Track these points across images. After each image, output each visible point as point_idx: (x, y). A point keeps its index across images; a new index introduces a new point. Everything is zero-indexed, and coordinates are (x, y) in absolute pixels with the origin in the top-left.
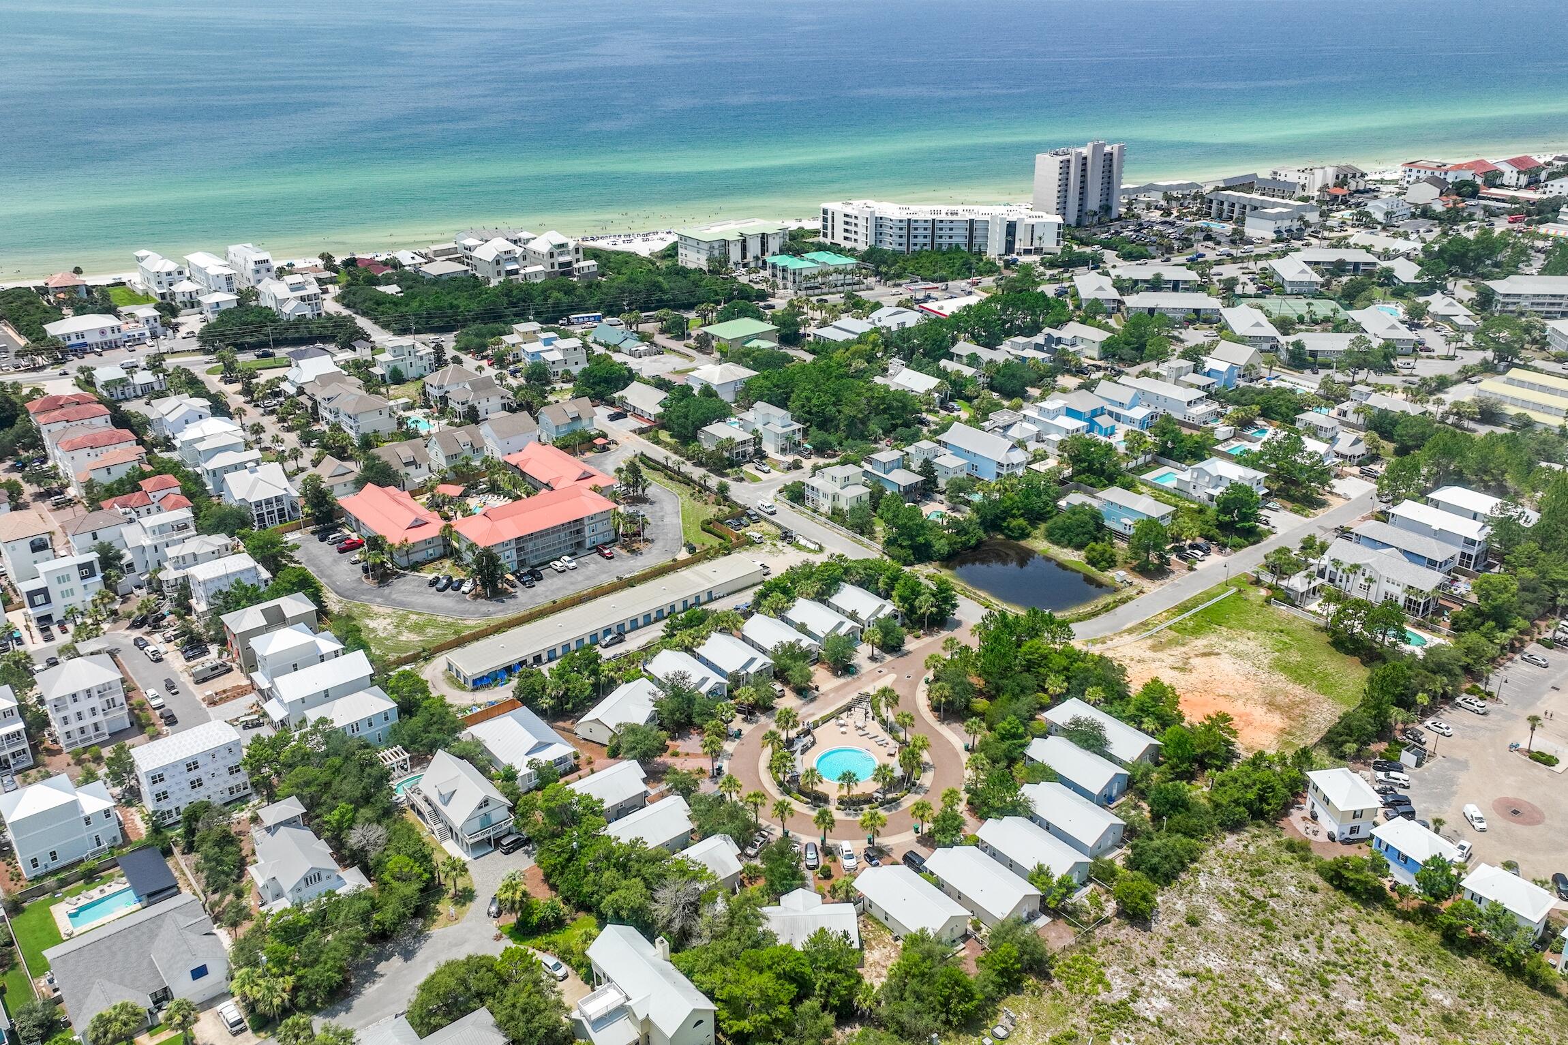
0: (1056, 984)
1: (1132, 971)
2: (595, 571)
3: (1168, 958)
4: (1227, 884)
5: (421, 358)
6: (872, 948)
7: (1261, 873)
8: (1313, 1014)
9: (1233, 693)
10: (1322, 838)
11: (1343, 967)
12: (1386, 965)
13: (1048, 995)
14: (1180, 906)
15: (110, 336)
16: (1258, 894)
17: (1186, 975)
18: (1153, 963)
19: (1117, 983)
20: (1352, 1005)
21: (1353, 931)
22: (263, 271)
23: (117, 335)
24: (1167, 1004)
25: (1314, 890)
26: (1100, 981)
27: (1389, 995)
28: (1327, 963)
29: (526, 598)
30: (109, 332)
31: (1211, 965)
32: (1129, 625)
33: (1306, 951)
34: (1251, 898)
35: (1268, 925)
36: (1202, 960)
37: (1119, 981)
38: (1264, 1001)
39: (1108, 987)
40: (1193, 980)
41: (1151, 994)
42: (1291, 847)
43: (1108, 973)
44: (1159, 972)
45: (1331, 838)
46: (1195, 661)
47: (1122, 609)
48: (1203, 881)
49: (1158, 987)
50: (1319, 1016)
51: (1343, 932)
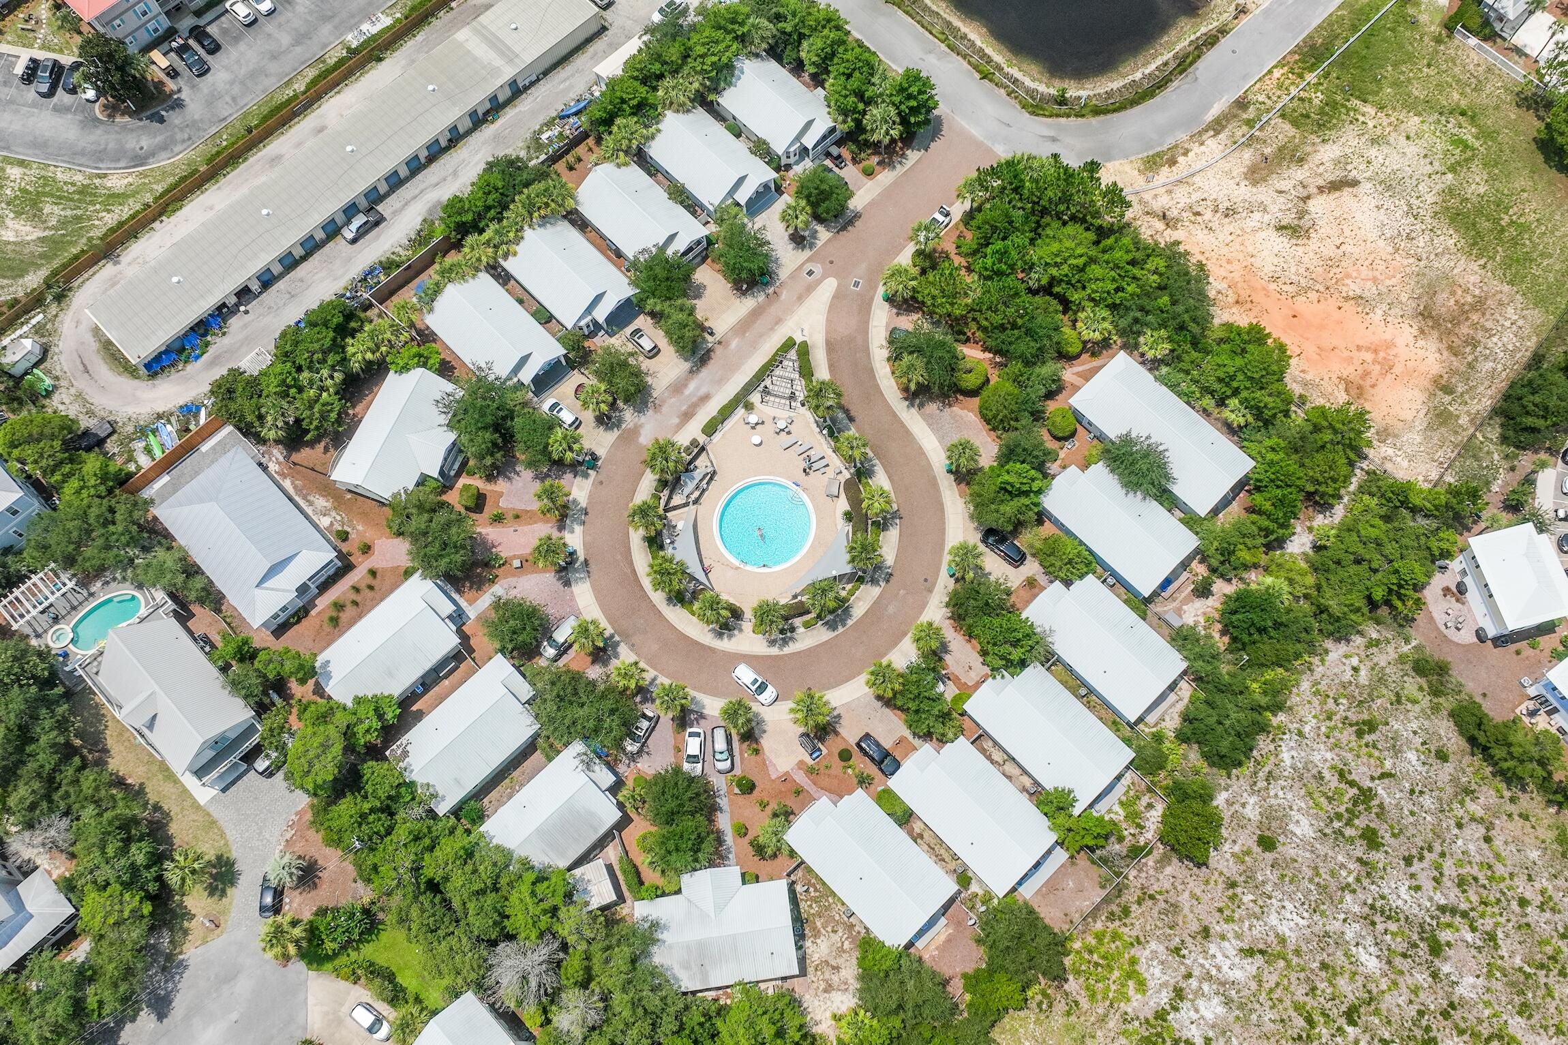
0: (1072, 985)
1: (1177, 951)
3: (1229, 920)
4: (1323, 757)
6: (817, 935)
7: (1371, 726)
8: (1412, 1011)
9: (1370, 291)
10: (1467, 637)
11: (1464, 915)
12: (1523, 902)
13: (1060, 1007)
14: (1252, 811)
16: (1361, 772)
17: (1249, 952)
18: (1206, 932)
19: (1155, 974)
20: (1468, 987)
21: (1487, 840)
24: (1221, 1010)
25: (1442, 756)
26: (1130, 975)
27: (1518, 961)
28: (1442, 909)
31: (1284, 929)
32: (1211, 115)
33: (1418, 888)
34: (1352, 784)
35: (1371, 839)
36: (1273, 919)
37: (1157, 971)
38: (1349, 990)
39: (1142, 985)
40: (1259, 960)
41: (1199, 993)
42: (1422, 667)
43: (1143, 954)
44: (1213, 948)
45: (1480, 635)
46: (1318, 205)
47: (1211, 58)
48: (1288, 755)
49: (1209, 977)
50: (1421, 1013)
51: (1469, 841)
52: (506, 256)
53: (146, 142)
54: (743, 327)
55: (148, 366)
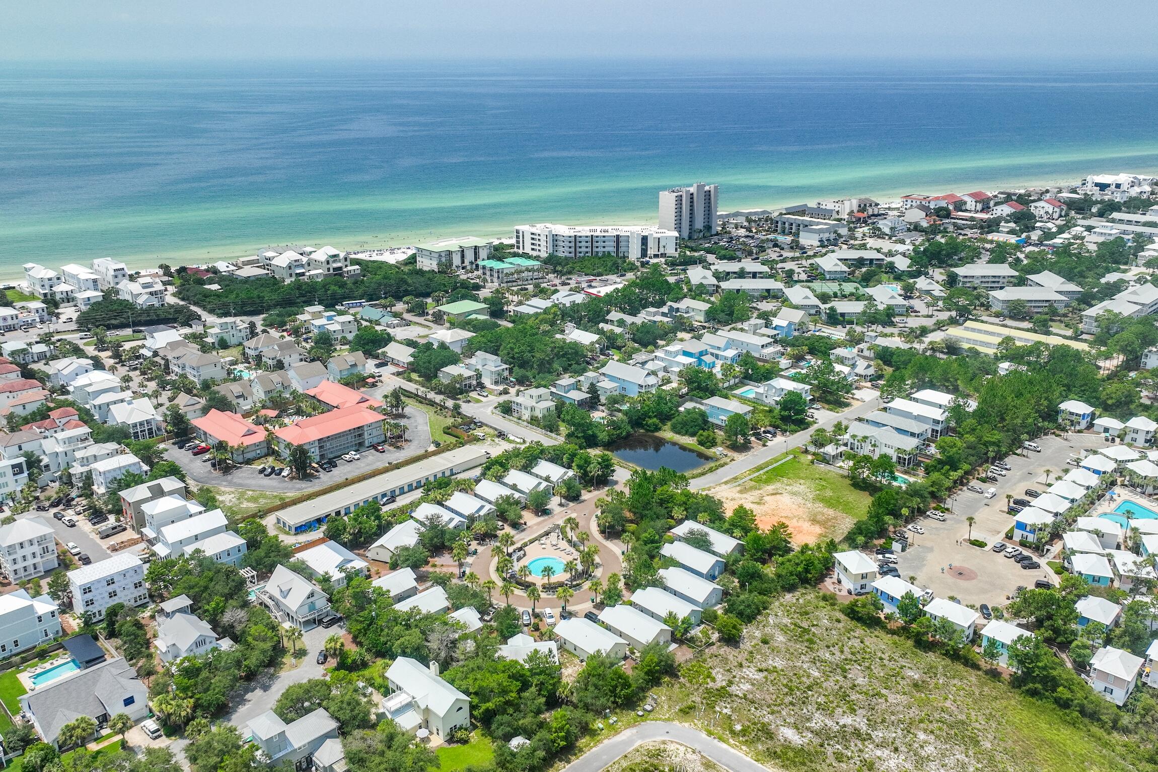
0: (682, 680)
1: (728, 671)
2: (371, 460)
3: (750, 662)
4: (786, 621)
5: (240, 331)
6: (567, 667)
7: (807, 613)
8: (837, 687)
9: (790, 515)
10: (844, 593)
11: (855, 661)
12: (881, 659)
13: (677, 686)
14: (758, 634)
15: (10, 322)
16: (805, 625)
17: (761, 670)
18: (741, 665)
19: (719, 677)
20: (860, 681)
21: (862, 642)
22: (120, 276)
23: (15, 321)
24: (750, 687)
25: (838, 621)
26: (709, 677)
27: (882, 675)
28: (846, 660)
29: (326, 479)
30: (9, 319)
31: (776, 664)
32: (725, 480)
33: (834, 654)
34: (800, 627)
35: (811, 641)
36: (770, 662)
38: (808, 682)
39: (714, 680)
40: (766, 673)
41: (740, 682)
42: (825, 598)
43: (714, 672)
44: (744, 670)
45: (850, 592)
46: (766, 498)
47: (720, 470)
48: (771, 620)
49: (744, 678)
50: (841, 688)
51: (856, 643)
52: (447, 500)
53: (303, 486)
54: (539, 524)
55: (296, 529)
